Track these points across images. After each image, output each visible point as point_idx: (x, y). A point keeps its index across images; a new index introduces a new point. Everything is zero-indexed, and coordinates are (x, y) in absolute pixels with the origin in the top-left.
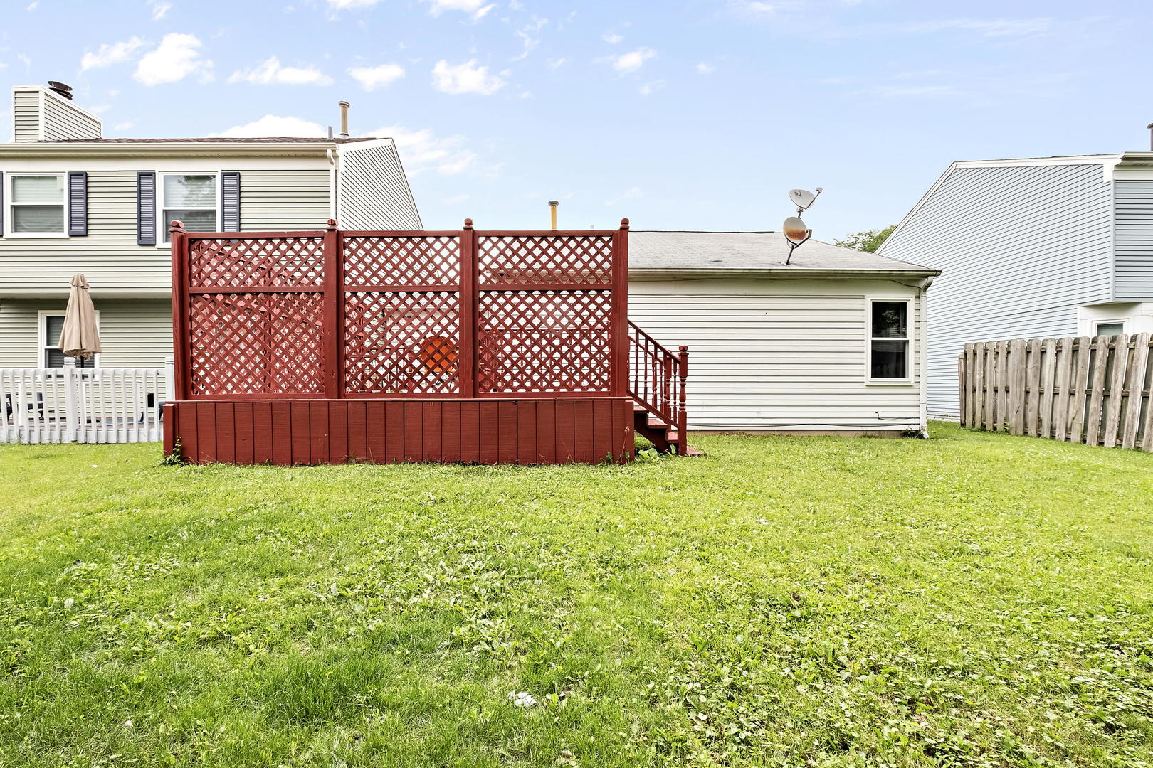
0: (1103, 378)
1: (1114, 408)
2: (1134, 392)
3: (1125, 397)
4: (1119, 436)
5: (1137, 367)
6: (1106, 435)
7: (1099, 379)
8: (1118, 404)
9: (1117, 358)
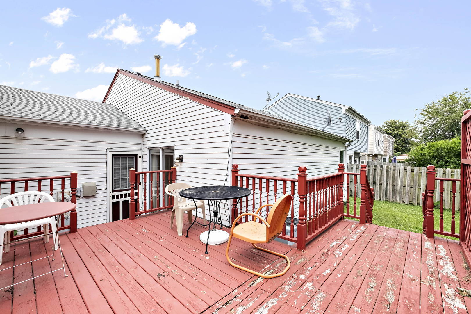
0: (373, 178)
1: (377, 188)
2: (383, 183)
3: (381, 184)
4: (380, 196)
5: (383, 176)
6: (375, 196)
7: (372, 178)
8: (378, 187)
9: (377, 172)
